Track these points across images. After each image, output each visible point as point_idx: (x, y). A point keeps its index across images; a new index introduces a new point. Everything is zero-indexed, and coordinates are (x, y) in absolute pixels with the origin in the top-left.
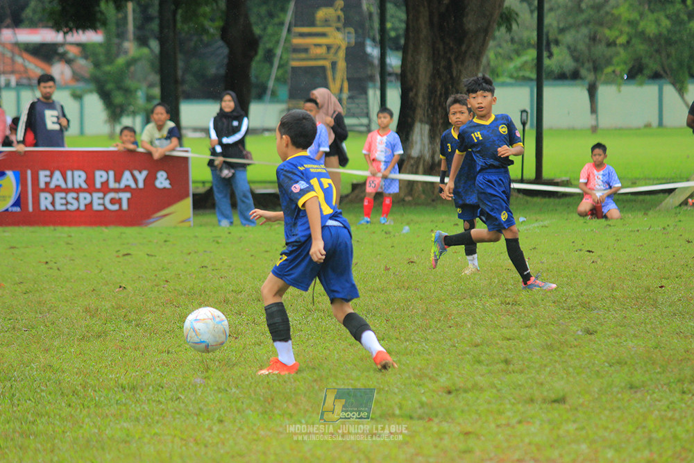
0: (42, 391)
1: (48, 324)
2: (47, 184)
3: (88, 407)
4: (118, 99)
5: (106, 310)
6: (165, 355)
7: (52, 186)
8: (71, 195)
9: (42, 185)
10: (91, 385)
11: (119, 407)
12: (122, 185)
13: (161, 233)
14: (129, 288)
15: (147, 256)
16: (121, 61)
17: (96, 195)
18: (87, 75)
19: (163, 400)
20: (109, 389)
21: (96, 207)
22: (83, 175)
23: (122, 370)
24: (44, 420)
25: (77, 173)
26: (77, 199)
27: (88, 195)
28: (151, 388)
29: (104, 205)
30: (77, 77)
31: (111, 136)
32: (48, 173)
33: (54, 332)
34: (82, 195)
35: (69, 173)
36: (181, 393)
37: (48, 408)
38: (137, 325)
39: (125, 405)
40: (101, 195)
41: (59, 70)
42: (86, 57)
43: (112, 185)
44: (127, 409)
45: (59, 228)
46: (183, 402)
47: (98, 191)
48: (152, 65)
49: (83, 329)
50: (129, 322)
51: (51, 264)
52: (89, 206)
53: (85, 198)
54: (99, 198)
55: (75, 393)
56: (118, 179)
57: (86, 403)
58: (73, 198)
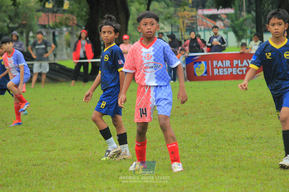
0: (219, 140)
1: (220, 116)
2: (216, 66)
3: (236, 145)
4: (240, 33)
5: (240, 111)
6: (262, 126)
7: (218, 66)
8: (225, 70)
9: (215, 66)
10: (236, 138)
11: (247, 145)
12: (243, 65)
13: (258, 82)
14: (248, 102)
15: (253, 91)
16: (241, 19)
17: (234, 69)
18: (229, 25)
19: (262, 142)
20: (243, 139)
21: (234, 73)
22: (229, 62)
23: (247, 132)
24: (221, 150)
25: (227, 61)
26: (227, 70)
27: (231, 69)
28: (258, 138)
29: (237, 72)
30: (225, 26)
31: (238, 47)
32: (216, 61)
33: (222, 119)
34: (229, 69)
35: (224, 62)
36: (269, 140)
37: (221, 146)
38: (251, 116)
39: (249, 144)
40: (236, 69)
41: (219, 24)
42: (228, 18)
43: (240, 65)
44: (250, 146)
45: (221, 81)
46: (270, 143)
47: (235, 67)
48: (253, 20)
49: (232, 117)
50: (249, 115)
51: (219, 94)
52: (232, 73)
53: (230, 70)
54: (235, 70)
55: (231, 140)
56: (242, 63)
57: (235, 144)
58: (226, 70)
